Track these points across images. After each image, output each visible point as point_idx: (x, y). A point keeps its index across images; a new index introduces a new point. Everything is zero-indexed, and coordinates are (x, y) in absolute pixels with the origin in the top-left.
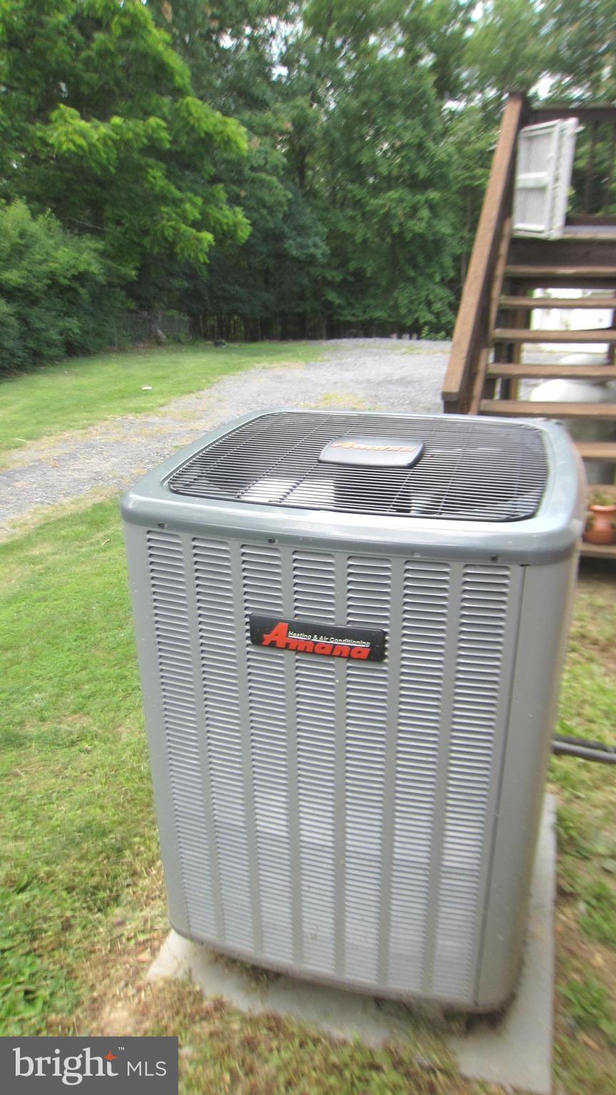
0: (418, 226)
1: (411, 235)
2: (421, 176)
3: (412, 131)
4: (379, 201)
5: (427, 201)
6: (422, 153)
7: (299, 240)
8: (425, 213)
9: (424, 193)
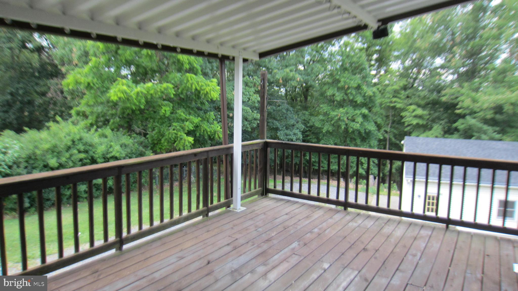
0: (356, 126)
1: (352, 130)
2: (358, 102)
3: (354, 81)
4: (335, 113)
5: (361, 114)
6: (360, 91)
7: (286, 131)
8: (360, 119)
9: (360, 110)
